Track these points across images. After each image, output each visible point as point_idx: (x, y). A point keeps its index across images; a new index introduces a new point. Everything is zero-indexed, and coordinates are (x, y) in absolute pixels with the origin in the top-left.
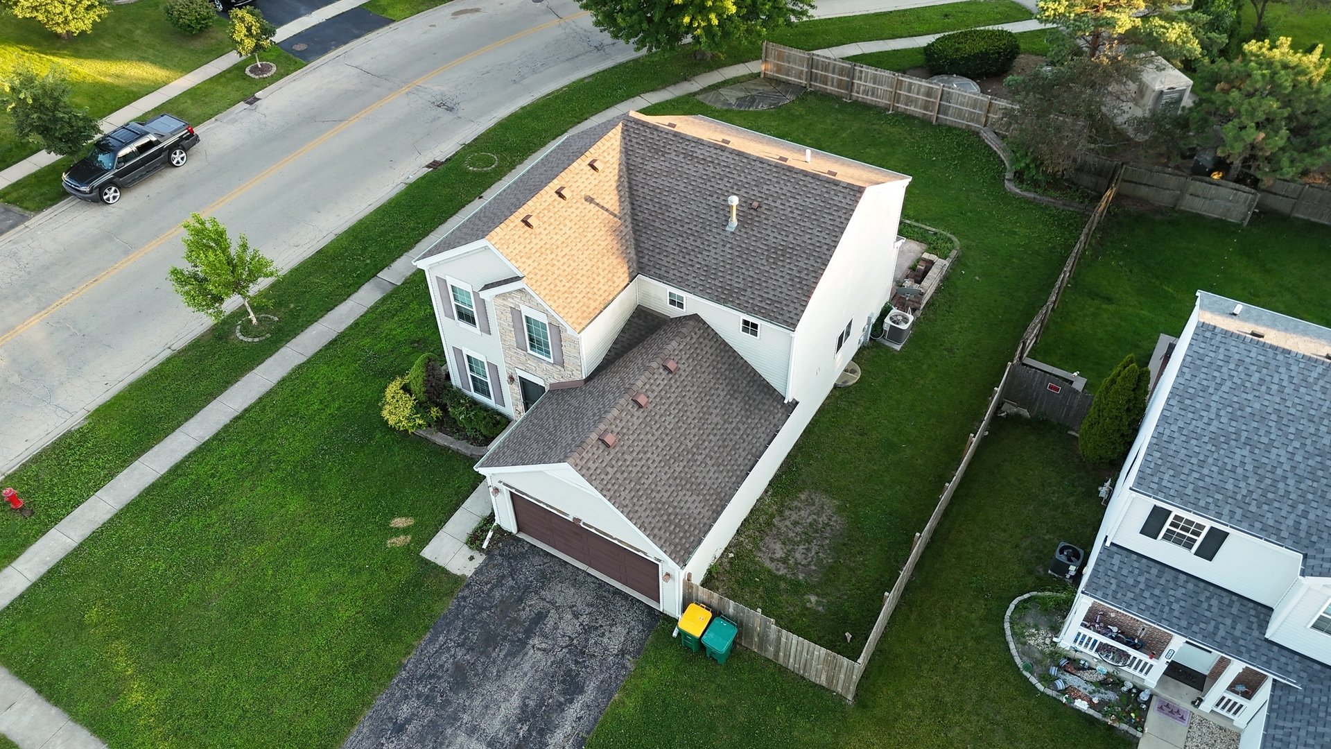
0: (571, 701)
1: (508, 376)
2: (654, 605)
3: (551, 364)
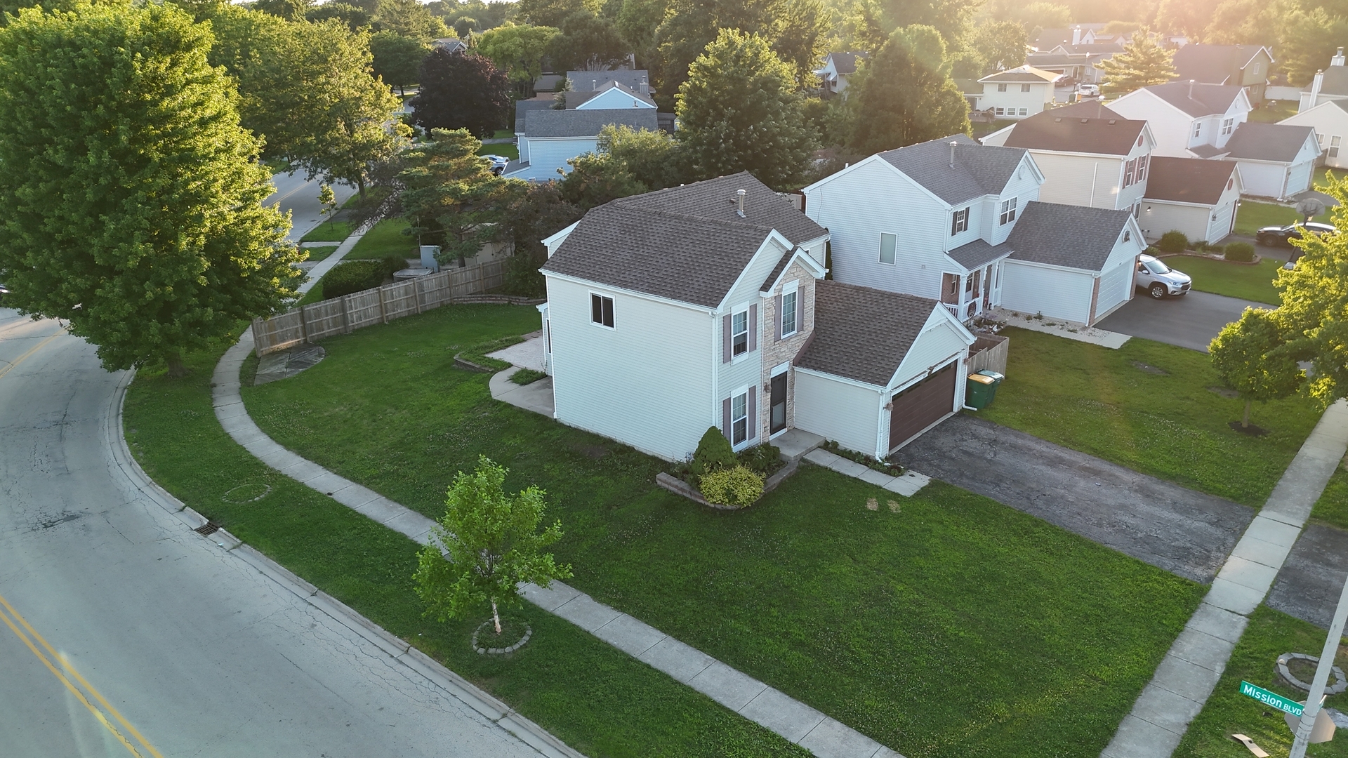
1: (763, 388)
2: (952, 414)
3: (796, 335)
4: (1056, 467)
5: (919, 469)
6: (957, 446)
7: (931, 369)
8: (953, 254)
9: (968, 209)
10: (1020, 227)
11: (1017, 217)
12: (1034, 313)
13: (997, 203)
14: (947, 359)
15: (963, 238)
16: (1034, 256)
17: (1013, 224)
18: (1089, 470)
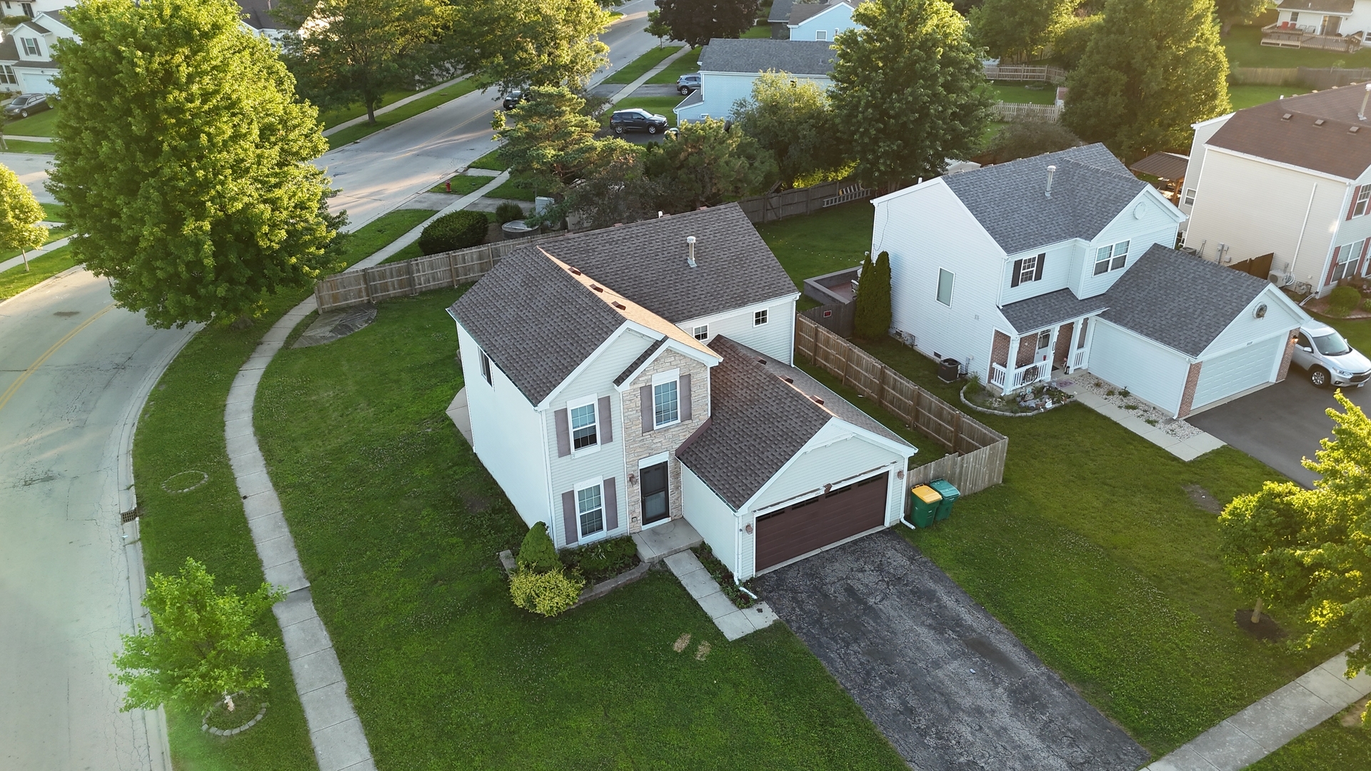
0: (939, 600)
1: (627, 479)
2: (880, 529)
3: (677, 425)
4: (941, 633)
5: (775, 604)
6: (847, 578)
7: (829, 486)
8: (1008, 310)
9: (1042, 258)
10: (1129, 277)
11: (1128, 265)
12: (1120, 386)
13: (1090, 250)
14: (860, 475)
15: (1029, 290)
16: (1128, 319)
17: (1121, 272)
18: (979, 647)
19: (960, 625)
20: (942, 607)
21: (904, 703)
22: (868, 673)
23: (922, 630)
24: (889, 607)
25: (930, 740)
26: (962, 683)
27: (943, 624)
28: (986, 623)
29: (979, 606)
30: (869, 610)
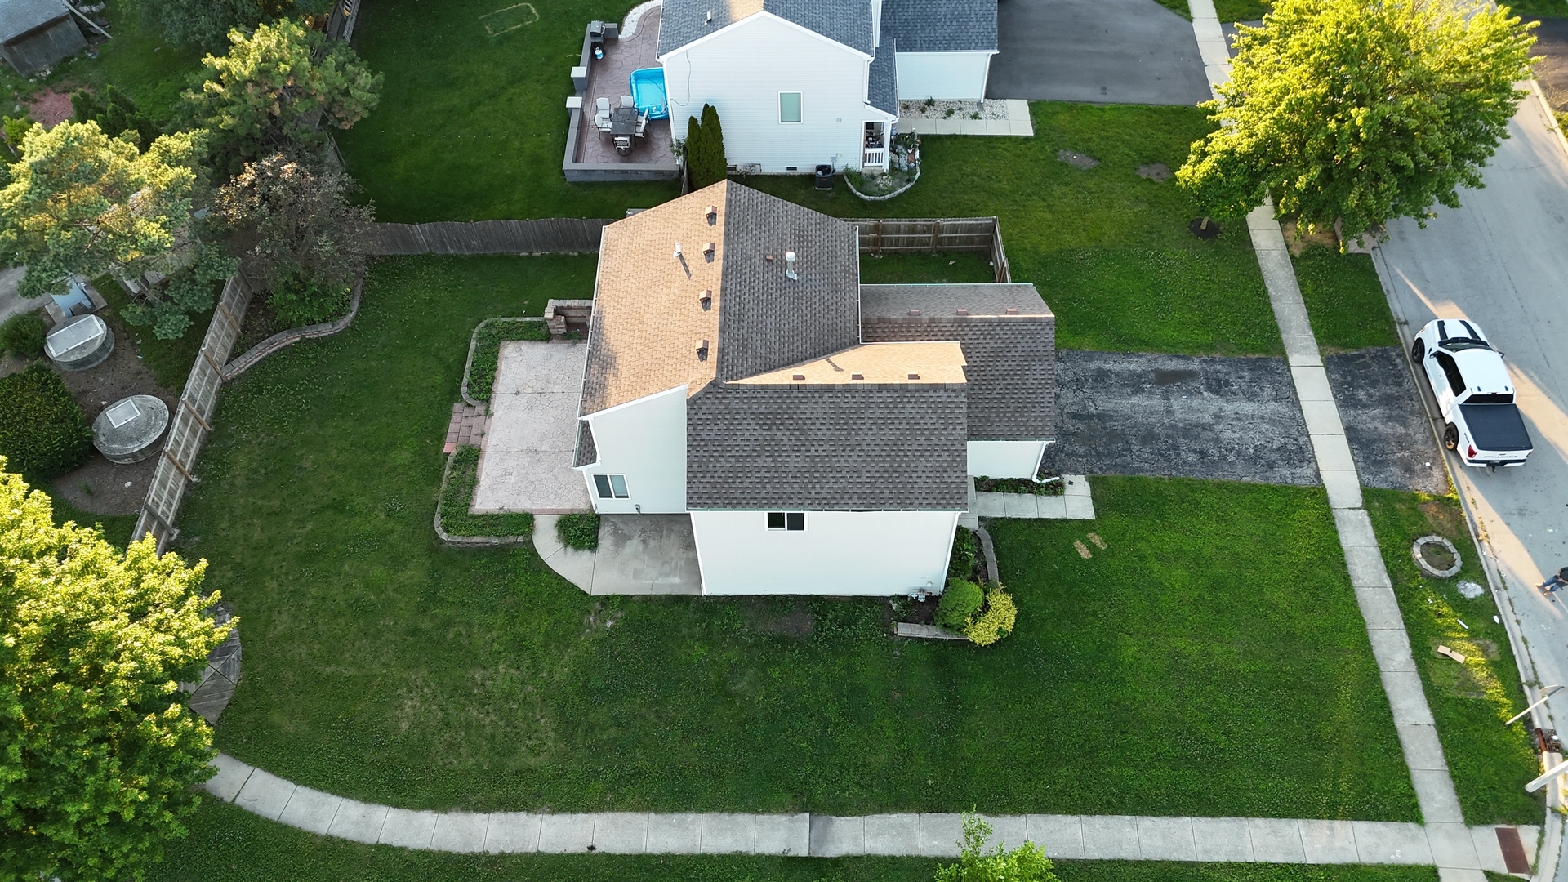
0: (1110, 371)
4: (1143, 391)
5: (1067, 470)
6: (1062, 409)
18: (1165, 379)
19: (1139, 376)
20: (1118, 374)
21: (1195, 451)
22: (1162, 455)
23: (1135, 400)
24: (1102, 403)
25: (1231, 458)
26: (1191, 409)
27: (1135, 383)
28: (1143, 360)
29: (1127, 355)
30: (1100, 417)
